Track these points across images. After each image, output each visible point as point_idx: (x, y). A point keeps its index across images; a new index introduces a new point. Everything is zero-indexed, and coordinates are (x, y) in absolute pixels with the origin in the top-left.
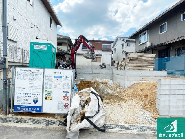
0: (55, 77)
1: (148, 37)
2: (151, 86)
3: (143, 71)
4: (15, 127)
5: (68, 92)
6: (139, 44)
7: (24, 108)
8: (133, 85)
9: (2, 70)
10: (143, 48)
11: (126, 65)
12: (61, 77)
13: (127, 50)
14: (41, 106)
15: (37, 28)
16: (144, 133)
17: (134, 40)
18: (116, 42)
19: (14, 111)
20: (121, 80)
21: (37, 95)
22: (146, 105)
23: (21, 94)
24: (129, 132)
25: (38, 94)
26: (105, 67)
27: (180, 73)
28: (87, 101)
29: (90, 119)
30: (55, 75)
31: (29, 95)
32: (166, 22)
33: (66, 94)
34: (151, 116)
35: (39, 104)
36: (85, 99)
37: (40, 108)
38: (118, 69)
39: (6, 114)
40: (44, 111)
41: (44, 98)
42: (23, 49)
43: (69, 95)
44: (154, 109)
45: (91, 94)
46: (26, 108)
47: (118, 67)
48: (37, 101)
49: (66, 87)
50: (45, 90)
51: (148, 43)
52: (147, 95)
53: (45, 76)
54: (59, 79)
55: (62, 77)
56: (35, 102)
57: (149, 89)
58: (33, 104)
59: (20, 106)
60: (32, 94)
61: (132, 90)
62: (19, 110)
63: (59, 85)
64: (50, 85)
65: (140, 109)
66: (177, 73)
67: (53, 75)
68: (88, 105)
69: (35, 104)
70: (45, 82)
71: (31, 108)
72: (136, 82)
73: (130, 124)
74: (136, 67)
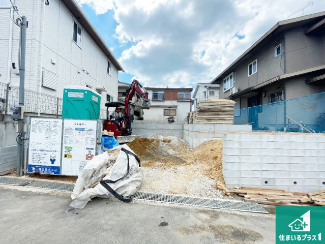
0: (76, 129)
1: (235, 82)
3: (218, 125)
5: (92, 149)
6: (224, 91)
7: (39, 168)
8: (204, 144)
9: (18, 121)
10: (229, 95)
11: (195, 117)
12: (83, 130)
14: (59, 166)
15: (88, 73)
16: (188, 207)
17: (218, 86)
18: (197, 90)
19: (28, 172)
20: (190, 138)
21: (54, 153)
22: (211, 170)
23: (35, 150)
24: (167, 204)
25: (55, 151)
26: (173, 121)
29: (109, 184)
30: (79, 126)
31: (46, 152)
32: (256, 60)
33: (90, 152)
34: (212, 186)
35: (56, 164)
37: (59, 169)
38: (189, 123)
39: (20, 176)
40: (63, 173)
41: (63, 156)
42: (58, 99)
43: (93, 152)
44: (219, 175)
45: (120, 152)
46: (42, 168)
47: (189, 120)
48: (54, 160)
49: (89, 141)
50: (64, 145)
51: (234, 88)
52: (217, 157)
53: (64, 128)
54: (81, 132)
55: (85, 129)
56: (53, 161)
58: (50, 164)
59: (34, 166)
60: (49, 151)
61: (200, 151)
63: (81, 140)
64: (70, 140)
65: (200, 175)
66: (271, 128)
67: (74, 127)
69: (53, 163)
70: (64, 136)
71: (48, 169)
72: (207, 140)
73: (175, 195)
74: (209, 120)
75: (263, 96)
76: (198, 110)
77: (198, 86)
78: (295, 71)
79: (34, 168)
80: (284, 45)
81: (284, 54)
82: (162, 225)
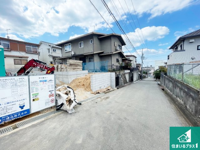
0: (40, 81)
1: (72, 48)
2: (84, 80)
3: (78, 71)
4: (20, 130)
5: (53, 90)
6: (65, 52)
7: (7, 117)
11: (66, 68)
14: (29, 108)
17: (61, 47)
20: (64, 79)
21: (23, 101)
25: (24, 99)
27: (91, 71)
31: (14, 103)
32: (83, 42)
33: (51, 93)
34: (91, 93)
36: (65, 92)
38: (58, 71)
40: (32, 111)
43: (53, 92)
45: (68, 88)
46: (10, 116)
47: (58, 69)
48: (24, 106)
49: (50, 87)
50: (31, 94)
51: (72, 52)
52: (84, 84)
53: (30, 82)
54: (44, 82)
55: (47, 80)
56: (22, 107)
58: (20, 110)
60: (18, 101)
61: (74, 84)
63: (45, 87)
64: (36, 89)
65: (84, 92)
68: (70, 94)
69: (22, 109)
70: (30, 87)
72: (74, 78)
74: (74, 69)
75: (86, 58)
76: (69, 64)
77: (41, 43)
78: (98, 51)
80: (93, 39)
81: (93, 44)
82: (96, 103)
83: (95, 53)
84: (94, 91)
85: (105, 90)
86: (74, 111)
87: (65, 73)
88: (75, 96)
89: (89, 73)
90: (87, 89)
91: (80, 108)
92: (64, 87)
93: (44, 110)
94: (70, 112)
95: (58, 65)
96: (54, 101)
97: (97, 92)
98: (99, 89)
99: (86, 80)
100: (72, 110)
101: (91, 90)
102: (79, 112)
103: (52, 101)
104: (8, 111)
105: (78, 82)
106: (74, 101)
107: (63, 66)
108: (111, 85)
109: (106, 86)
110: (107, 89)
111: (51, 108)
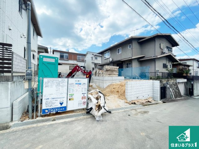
0: (76, 84)
1: (110, 55)
3: (113, 77)
6: (104, 59)
7: (51, 110)
8: (109, 86)
9: (28, 81)
10: (108, 61)
11: (103, 73)
12: (80, 84)
13: (96, 62)
14: (66, 106)
15: (25, 38)
16: (126, 110)
17: (101, 55)
19: (42, 114)
20: (100, 83)
21: (62, 99)
22: (119, 96)
23: (48, 99)
27: (128, 77)
28: (97, 98)
30: (76, 82)
31: (57, 99)
32: (121, 48)
33: (84, 95)
34: (125, 102)
35: (64, 105)
36: (96, 96)
37: (65, 108)
38: (96, 76)
40: (68, 109)
41: (68, 99)
43: (86, 95)
44: (124, 98)
45: (99, 93)
46: (53, 109)
47: (96, 74)
48: (63, 103)
49: (83, 90)
50: (69, 94)
51: (110, 59)
52: (118, 91)
53: (69, 84)
54: (79, 85)
56: (61, 104)
57: (118, 88)
58: (60, 106)
59: (47, 109)
60: (59, 98)
61: (109, 89)
62: (47, 113)
63: (79, 89)
64: (73, 90)
65: (118, 99)
67: (75, 83)
68: (100, 99)
69: (61, 105)
70: (68, 88)
71: (58, 109)
72: (109, 84)
73: (118, 107)
74: (109, 74)
75: (124, 63)
76: (105, 70)
77: (87, 53)
78: (137, 56)
79: (47, 111)
80: (132, 44)
81: (132, 48)
82: (129, 115)
83: (133, 58)
84: (129, 100)
85: (144, 101)
86: (101, 119)
87: (101, 78)
88: (105, 102)
89: (125, 80)
90: (121, 97)
91: (109, 116)
92: (96, 92)
93: (77, 110)
94: (97, 119)
95: (96, 71)
96: (86, 104)
97: (132, 102)
98: (135, 98)
99: (121, 86)
100: (100, 117)
101: (126, 99)
102: (106, 121)
103: (84, 103)
104: (53, 105)
105: (113, 87)
106: (103, 108)
107: (101, 72)
108: (153, 96)
109: (146, 97)
110: (147, 101)
111: (83, 109)
